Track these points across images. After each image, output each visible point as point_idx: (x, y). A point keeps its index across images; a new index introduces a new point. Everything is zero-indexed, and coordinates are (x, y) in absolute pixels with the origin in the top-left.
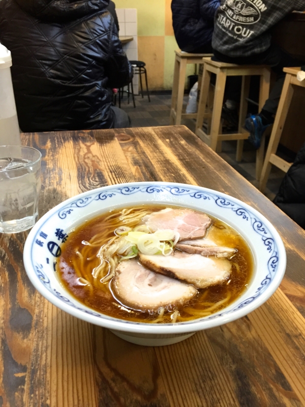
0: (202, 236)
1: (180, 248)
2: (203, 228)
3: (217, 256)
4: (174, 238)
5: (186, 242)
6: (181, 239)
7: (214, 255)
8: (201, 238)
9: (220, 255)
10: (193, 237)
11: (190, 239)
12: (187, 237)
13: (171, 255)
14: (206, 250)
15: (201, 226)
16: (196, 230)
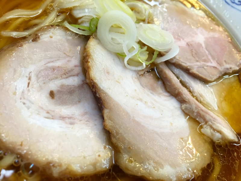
0: (209, 79)
1: (160, 72)
2: (221, 69)
3: (201, 127)
4: (167, 52)
5: (177, 71)
6: (174, 61)
7: (198, 123)
8: (205, 81)
9: (207, 130)
10: (194, 71)
11: (187, 71)
12: (186, 64)
13: (137, 72)
14: (194, 106)
15: (220, 64)
16: (209, 64)
